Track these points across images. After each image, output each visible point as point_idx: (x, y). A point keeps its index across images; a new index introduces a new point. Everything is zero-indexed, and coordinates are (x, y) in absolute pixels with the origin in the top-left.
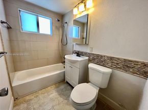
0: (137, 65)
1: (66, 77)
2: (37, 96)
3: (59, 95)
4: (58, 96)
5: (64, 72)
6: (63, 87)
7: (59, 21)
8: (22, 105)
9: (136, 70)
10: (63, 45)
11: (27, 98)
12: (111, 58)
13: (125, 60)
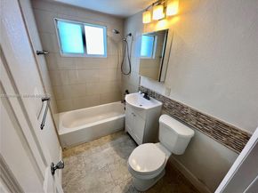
0: (235, 134)
1: (127, 125)
2: (88, 148)
3: (116, 151)
4: (114, 152)
5: (124, 118)
6: (121, 139)
7: (117, 33)
8: (72, 158)
9: (231, 140)
10: (123, 73)
11: (77, 149)
12: (198, 114)
13: (218, 123)
